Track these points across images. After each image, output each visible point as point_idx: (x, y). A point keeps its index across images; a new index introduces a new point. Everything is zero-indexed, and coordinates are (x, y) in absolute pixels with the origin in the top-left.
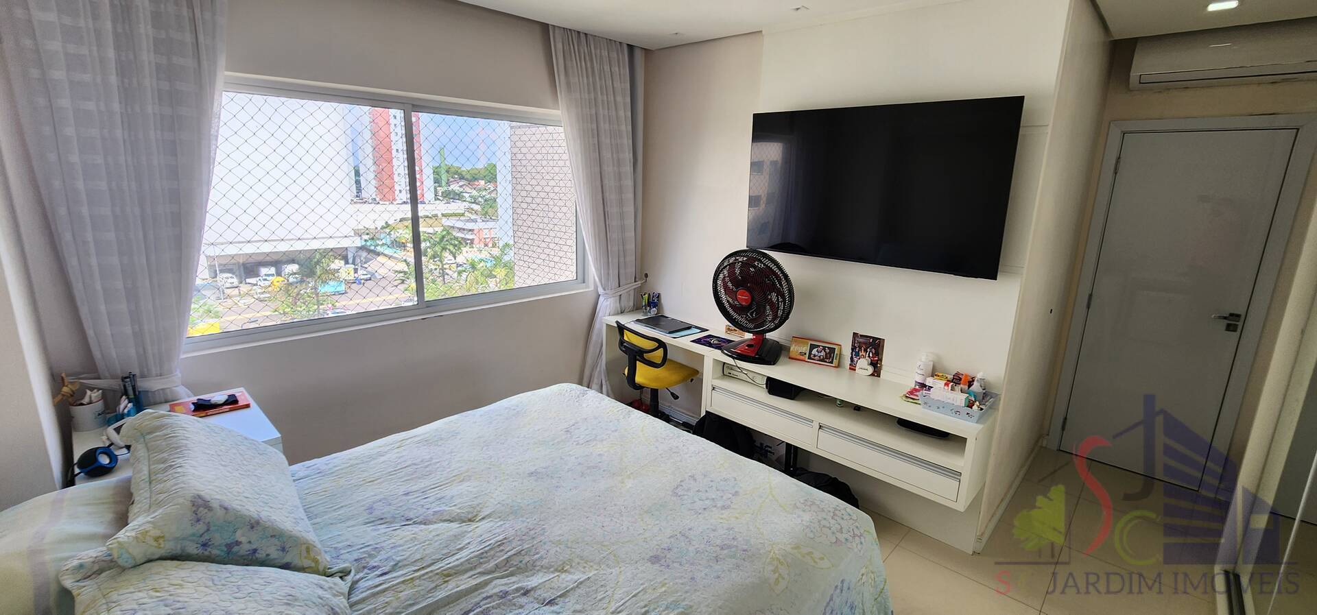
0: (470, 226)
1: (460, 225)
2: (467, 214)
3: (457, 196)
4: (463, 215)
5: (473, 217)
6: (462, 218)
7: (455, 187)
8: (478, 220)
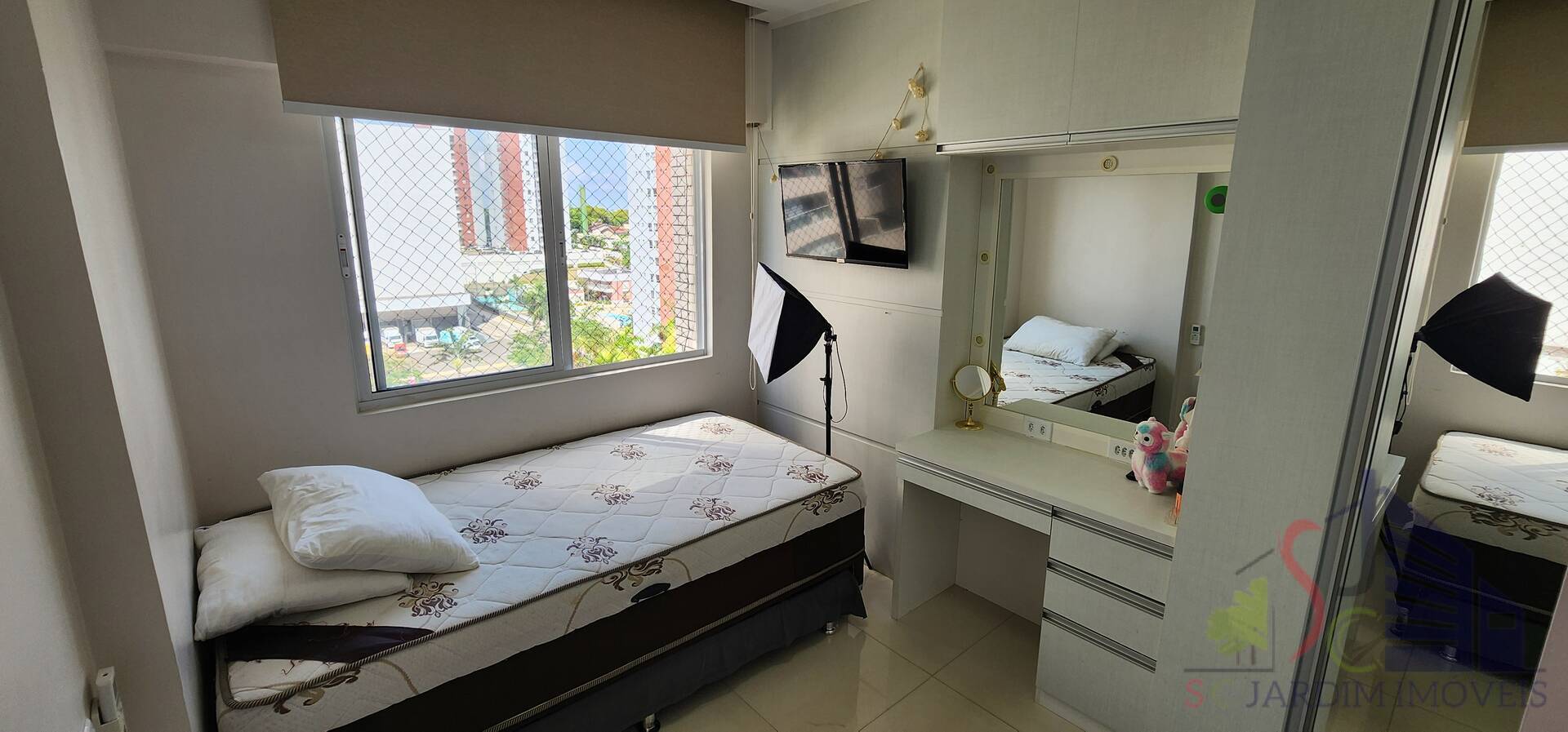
0: (609, 278)
1: (596, 277)
2: (607, 264)
3: (598, 243)
4: (602, 265)
5: (613, 267)
6: (601, 269)
7: (596, 233)
8: (618, 271)
